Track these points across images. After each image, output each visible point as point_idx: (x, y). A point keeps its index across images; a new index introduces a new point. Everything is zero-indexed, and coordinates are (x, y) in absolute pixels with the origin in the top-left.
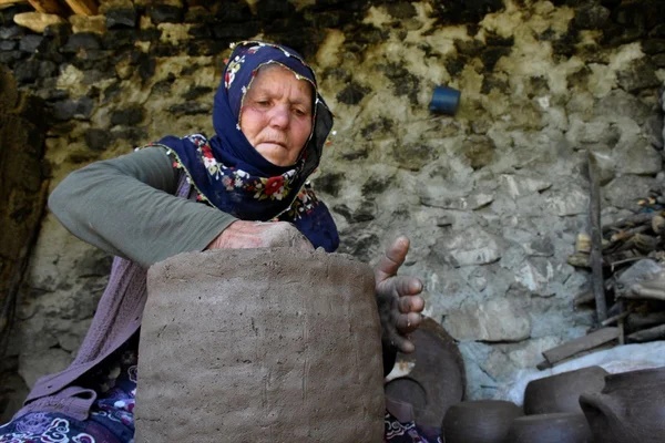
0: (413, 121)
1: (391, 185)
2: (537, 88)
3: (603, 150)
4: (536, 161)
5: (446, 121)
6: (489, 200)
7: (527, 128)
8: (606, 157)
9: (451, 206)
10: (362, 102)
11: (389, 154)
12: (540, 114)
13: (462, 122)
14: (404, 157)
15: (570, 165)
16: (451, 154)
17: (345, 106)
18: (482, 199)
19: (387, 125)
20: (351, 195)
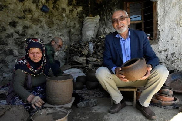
0: (37, 12)
1: (30, 28)
2: (63, 11)
3: (72, 29)
4: (61, 28)
5: (44, 14)
6: (51, 35)
7: (60, 20)
8: (72, 30)
9: (43, 36)
10: (24, 2)
11: (30, 19)
12: (63, 17)
13: (48, 15)
14: (34, 21)
15: (67, 31)
16: (44, 23)
17: (19, 2)
18: (50, 35)
19: (30, 11)
20: (20, 28)
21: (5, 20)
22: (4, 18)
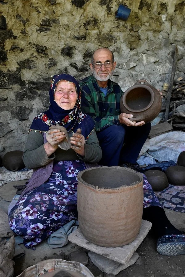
0: (107, 21)
2: (162, 9)
3: (181, 45)
4: (156, 48)
5: (122, 23)
6: (135, 65)
7: (155, 31)
8: (181, 48)
9: (120, 67)
10: (84, 7)
11: (95, 39)
12: (161, 23)
13: (129, 24)
14: (102, 40)
15: (168, 51)
16: (122, 40)
17: (76, 8)
18: (132, 64)
19: (95, 22)
20: (78, 58)
21: (55, 47)
22: (53, 43)
